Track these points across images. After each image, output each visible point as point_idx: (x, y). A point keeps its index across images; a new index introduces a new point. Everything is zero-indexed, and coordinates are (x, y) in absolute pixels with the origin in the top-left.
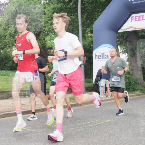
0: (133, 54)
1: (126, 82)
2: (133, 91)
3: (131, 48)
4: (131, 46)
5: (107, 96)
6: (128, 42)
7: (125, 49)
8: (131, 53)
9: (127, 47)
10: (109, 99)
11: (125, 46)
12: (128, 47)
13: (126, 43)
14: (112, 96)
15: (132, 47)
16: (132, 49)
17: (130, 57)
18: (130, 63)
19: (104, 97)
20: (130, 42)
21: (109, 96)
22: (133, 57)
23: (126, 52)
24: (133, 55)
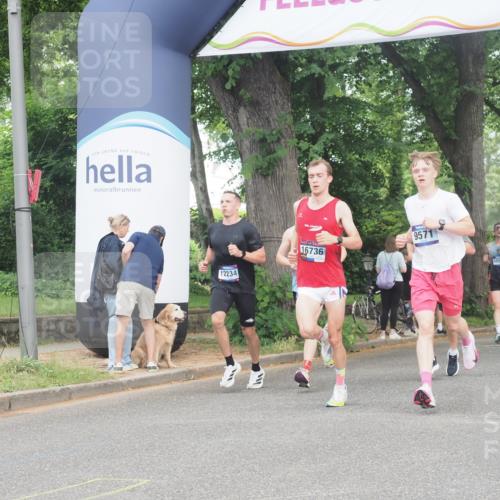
0: (269, 163)
2: (266, 340)
3: (258, 137)
4: (258, 127)
5: (142, 365)
6: (245, 106)
7: (231, 141)
8: (260, 157)
9: (240, 130)
11: (229, 126)
12: (245, 128)
13: (235, 111)
14: (163, 364)
15: (261, 130)
16: (263, 140)
17: (254, 177)
18: (252, 205)
19: (126, 368)
20: (255, 105)
21: (151, 364)
22: (265, 176)
23: (235, 156)
24: (268, 168)
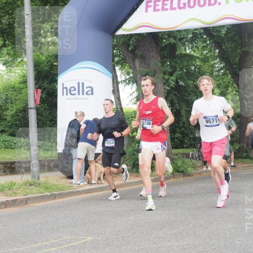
1: (133, 150)
4: (144, 68)
5: (89, 183)
6: (138, 59)
7: (131, 75)
9: (136, 70)
10: (94, 189)
11: (130, 68)
12: (138, 69)
13: (134, 61)
14: (99, 182)
15: (146, 70)
19: (82, 184)
20: (143, 58)
21: (93, 182)
23: (133, 82)
